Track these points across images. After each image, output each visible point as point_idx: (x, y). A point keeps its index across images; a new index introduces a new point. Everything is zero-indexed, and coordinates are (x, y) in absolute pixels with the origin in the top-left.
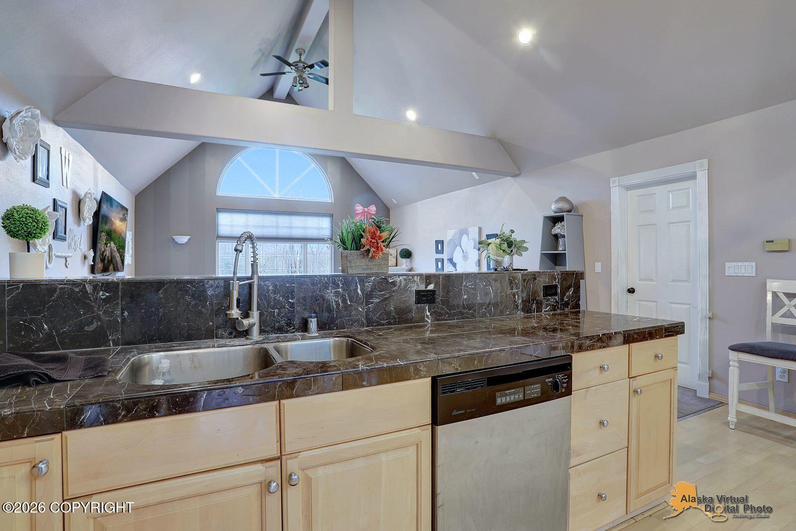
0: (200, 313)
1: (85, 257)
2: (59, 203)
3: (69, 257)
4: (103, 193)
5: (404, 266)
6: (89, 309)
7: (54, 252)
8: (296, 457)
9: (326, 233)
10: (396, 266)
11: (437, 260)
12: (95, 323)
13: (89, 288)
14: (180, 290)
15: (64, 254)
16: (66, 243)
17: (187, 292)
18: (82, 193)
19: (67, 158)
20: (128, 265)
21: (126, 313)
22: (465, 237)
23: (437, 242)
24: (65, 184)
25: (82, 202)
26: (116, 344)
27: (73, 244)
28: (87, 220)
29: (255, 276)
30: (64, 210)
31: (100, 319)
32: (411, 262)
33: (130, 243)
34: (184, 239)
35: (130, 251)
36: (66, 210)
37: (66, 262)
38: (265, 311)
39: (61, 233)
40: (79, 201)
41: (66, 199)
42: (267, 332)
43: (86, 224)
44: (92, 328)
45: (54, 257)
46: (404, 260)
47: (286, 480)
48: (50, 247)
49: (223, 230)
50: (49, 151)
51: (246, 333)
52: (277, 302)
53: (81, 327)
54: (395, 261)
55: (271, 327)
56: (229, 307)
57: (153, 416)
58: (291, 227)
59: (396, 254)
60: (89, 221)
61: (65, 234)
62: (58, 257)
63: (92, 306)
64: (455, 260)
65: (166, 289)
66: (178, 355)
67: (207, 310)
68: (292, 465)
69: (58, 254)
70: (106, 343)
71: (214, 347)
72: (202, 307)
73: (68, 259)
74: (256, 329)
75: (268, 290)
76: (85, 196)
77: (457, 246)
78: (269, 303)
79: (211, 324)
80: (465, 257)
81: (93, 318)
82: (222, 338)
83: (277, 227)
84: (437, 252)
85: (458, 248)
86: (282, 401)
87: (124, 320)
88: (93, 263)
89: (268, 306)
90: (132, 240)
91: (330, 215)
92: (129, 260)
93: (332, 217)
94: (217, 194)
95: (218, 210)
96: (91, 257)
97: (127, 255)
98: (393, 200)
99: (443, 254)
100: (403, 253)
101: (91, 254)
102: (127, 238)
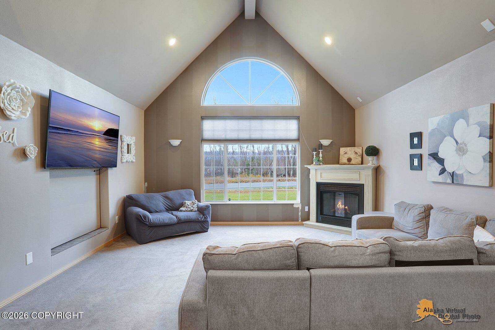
5: (370, 164)
9: (294, 134)
10: (362, 163)
11: (412, 157)
22: (460, 124)
23: (412, 135)
32: (378, 160)
34: (176, 142)
46: (370, 158)
49: (207, 135)
54: (360, 159)
58: (262, 130)
59: (361, 152)
64: (441, 155)
77: (445, 136)
80: (461, 149)
83: (250, 130)
84: (413, 146)
85: (448, 139)
90: (136, 143)
91: (298, 118)
92: (132, 159)
93: (299, 120)
94: (201, 105)
95: (203, 118)
96: (33, 151)
97: (126, 154)
98: (358, 98)
99: (421, 148)
100: (370, 151)
101: (32, 148)
102: (126, 141)
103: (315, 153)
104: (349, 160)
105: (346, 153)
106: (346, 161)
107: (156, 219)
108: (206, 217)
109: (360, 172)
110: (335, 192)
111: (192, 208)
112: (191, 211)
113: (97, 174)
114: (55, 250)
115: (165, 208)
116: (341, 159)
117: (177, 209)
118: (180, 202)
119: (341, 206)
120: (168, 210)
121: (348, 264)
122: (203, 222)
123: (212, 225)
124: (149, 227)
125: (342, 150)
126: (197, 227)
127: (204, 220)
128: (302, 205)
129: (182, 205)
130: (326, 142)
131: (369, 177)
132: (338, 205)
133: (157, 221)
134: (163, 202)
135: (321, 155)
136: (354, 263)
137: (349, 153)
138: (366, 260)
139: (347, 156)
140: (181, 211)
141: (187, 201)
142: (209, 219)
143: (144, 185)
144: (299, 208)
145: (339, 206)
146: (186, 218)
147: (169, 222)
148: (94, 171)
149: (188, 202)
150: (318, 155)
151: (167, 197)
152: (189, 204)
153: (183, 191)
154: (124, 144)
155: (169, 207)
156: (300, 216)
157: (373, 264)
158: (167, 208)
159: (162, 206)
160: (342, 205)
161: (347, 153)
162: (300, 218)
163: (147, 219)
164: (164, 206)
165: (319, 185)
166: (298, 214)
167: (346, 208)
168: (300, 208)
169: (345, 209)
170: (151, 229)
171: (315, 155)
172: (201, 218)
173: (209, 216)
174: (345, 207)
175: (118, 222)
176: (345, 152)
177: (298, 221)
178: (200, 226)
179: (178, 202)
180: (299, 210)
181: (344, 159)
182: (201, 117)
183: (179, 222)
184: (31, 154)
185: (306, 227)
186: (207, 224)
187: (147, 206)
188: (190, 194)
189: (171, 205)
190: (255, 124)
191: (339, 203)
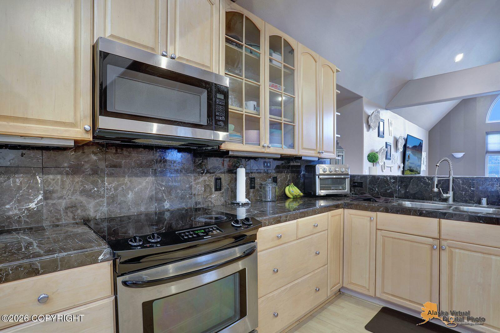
0: (427, 190)
1: (399, 167)
2: (388, 143)
3: (392, 167)
4: (408, 135)
6: (388, 185)
7: (386, 165)
8: (446, 241)
12: (390, 190)
13: (388, 178)
14: (419, 180)
15: (390, 166)
16: (391, 161)
17: (421, 181)
18: (398, 137)
19: (391, 122)
20: (424, 171)
21: (400, 188)
24: (390, 135)
25: (398, 141)
26: (396, 197)
27: (394, 161)
28: (400, 149)
29: (451, 176)
30: (390, 146)
31: (391, 189)
33: (425, 159)
35: (425, 163)
36: (391, 146)
37: (391, 169)
38: (458, 192)
39: (388, 157)
40: (396, 141)
41: (391, 141)
42: (458, 202)
43: (400, 152)
44: (389, 191)
45: (386, 167)
47: (440, 248)
48: (384, 163)
50: (384, 123)
51: (446, 200)
52: (464, 189)
53: (386, 190)
55: (461, 200)
56: (434, 188)
57: (397, 213)
60: (401, 149)
61: (390, 157)
62: (387, 167)
63: (389, 184)
65: (413, 180)
66: (416, 204)
67: (430, 189)
68: (444, 243)
69: (388, 166)
70: (393, 197)
71: (430, 203)
72: (427, 188)
73: (392, 168)
74: (451, 200)
75: (459, 183)
76: (399, 138)
78: (459, 189)
79: (431, 195)
81: (390, 188)
82: (436, 201)
86: (441, 219)
87: (399, 190)
88: (403, 170)
89: (459, 190)
90: (426, 157)
92: (424, 168)
94: (487, 122)
95: (487, 133)
97: (423, 165)
154: (423, 158)
184: (401, 168)
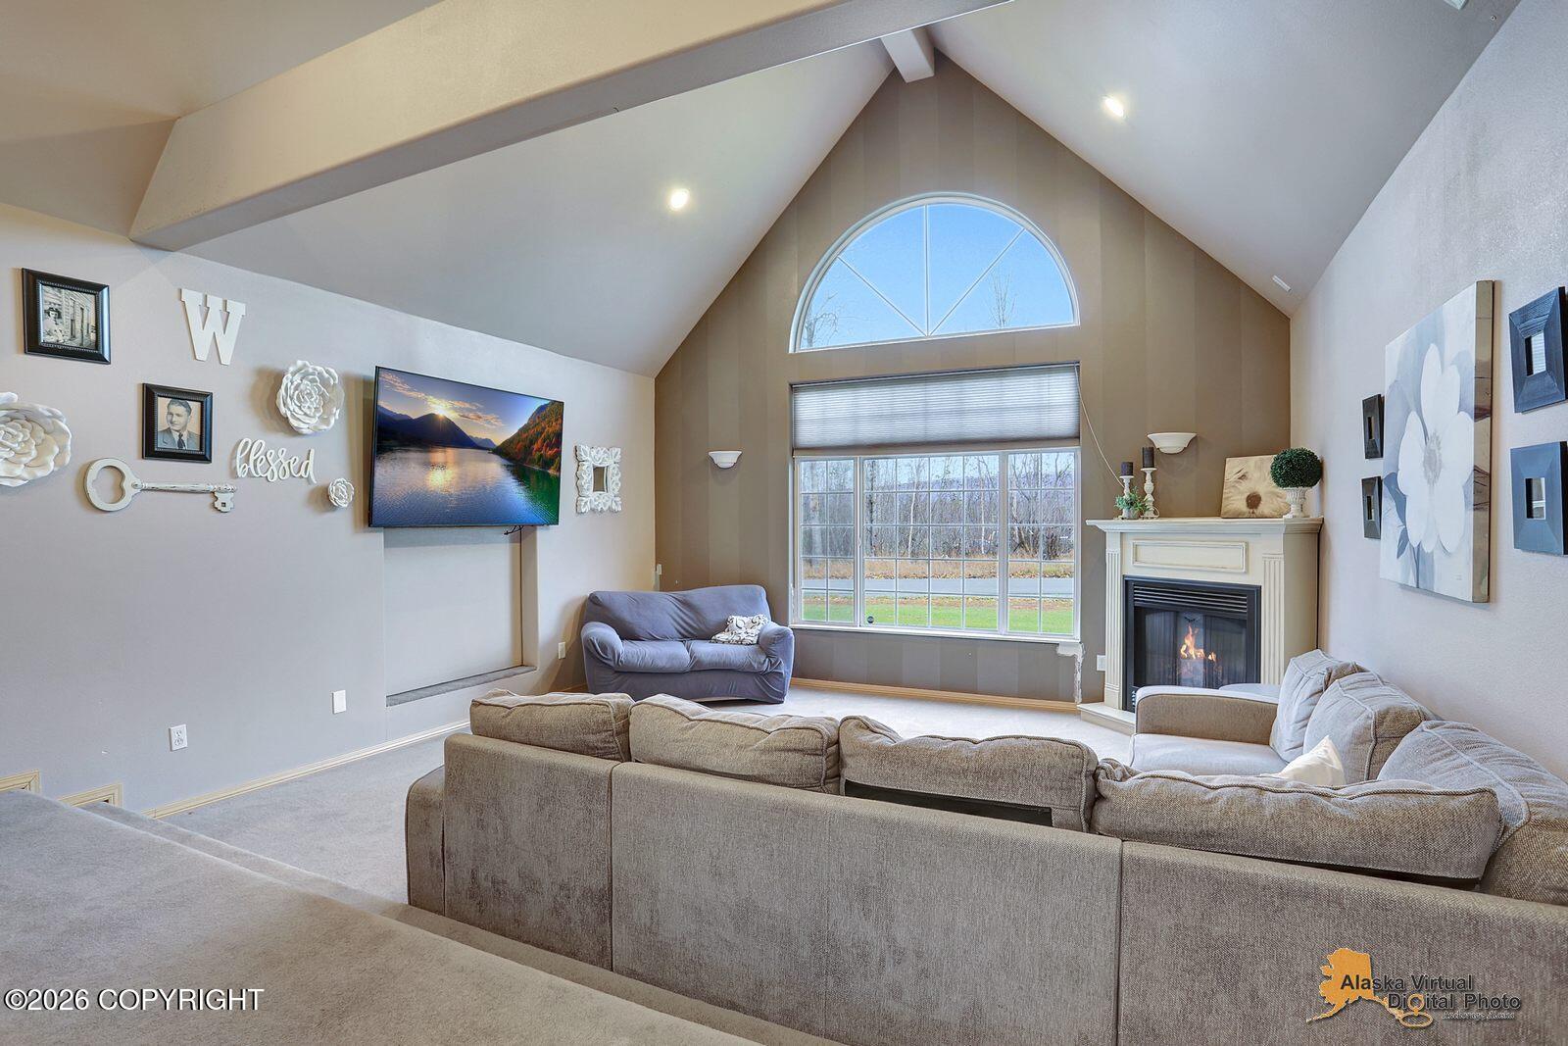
7: (131, 481)
9: (1063, 420)
11: (1368, 488)
20: (599, 513)
22: (1431, 363)
23: (1370, 408)
33: (613, 470)
34: (726, 458)
35: (614, 485)
49: (807, 434)
50: (98, 296)
64: (1402, 482)
73: (219, 495)
77: (1409, 412)
80: (1431, 460)
83: (926, 415)
84: (1368, 449)
85: (1413, 422)
90: (622, 465)
91: (1074, 366)
92: (609, 504)
93: (1078, 371)
94: (791, 351)
95: (794, 389)
96: (345, 493)
97: (590, 493)
98: (1276, 278)
99: (1382, 456)
100: (1281, 467)
101: (342, 487)
102: (589, 459)
103: (1126, 479)
104: (1254, 501)
105: (1243, 477)
106: (1242, 505)
107: (635, 656)
108: (776, 662)
109: (1247, 544)
110: (1177, 612)
111: (743, 636)
112: (740, 642)
113: (512, 541)
114: (395, 699)
115: (678, 631)
116: (1227, 498)
117: (707, 636)
118: (720, 617)
119: (1192, 651)
120: (686, 637)
121: (699, 762)
122: (765, 674)
123: (794, 686)
124: (616, 672)
125: (1233, 466)
126: (750, 687)
127: (769, 670)
128: (1085, 649)
129: (724, 626)
130: (1169, 442)
131: (1277, 563)
132: (1184, 647)
133: (636, 661)
134: (674, 615)
135: (1148, 486)
136: (713, 763)
137: (1254, 475)
138: (743, 762)
139: (1246, 488)
140: (716, 641)
141: (738, 617)
142: (786, 669)
143: (654, 572)
144: (1074, 657)
145: (1185, 651)
146: (716, 659)
147: (667, 666)
148: (507, 534)
149: (738, 620)
150: (1137, 485)
151: (686, 604)
152: (741, 624)
153: (734, 591)
154: (584, 468)
155: (689, 629)
156: (1077, 685)
157: (756, 773)
158: (682, 631)
159: (669, 626)
160: (1196, 647)
161: (1249, 476)
162: (1079, 692)
163: (609, 651)
164: (675, 624)
165: (1129, 585)
166: (1073, 678)
167: (1210, 657)
168: (1080, 660)
169: (1207, 663)
170: (620, 678)
171: (1127, 485)
172: (760, 663)
173: (787, 661)
174: (1207, 654)
175: (564, 656)
176: (1240, 474)
177: (1074, 701)
178: (759, 687)
179: (713, 617)
180: (1077, 665)
181: (1235, 500)
182: (791, 385)
183: (696, 669)
184: (341, 498)
185: (1086, 721)
186: (777, 682)
187: (630, 623)
188: (753, 601)
189: (695, 625)
190: (941, 394)
191: (1186, 641)
